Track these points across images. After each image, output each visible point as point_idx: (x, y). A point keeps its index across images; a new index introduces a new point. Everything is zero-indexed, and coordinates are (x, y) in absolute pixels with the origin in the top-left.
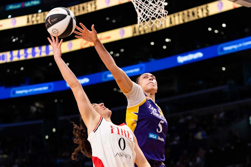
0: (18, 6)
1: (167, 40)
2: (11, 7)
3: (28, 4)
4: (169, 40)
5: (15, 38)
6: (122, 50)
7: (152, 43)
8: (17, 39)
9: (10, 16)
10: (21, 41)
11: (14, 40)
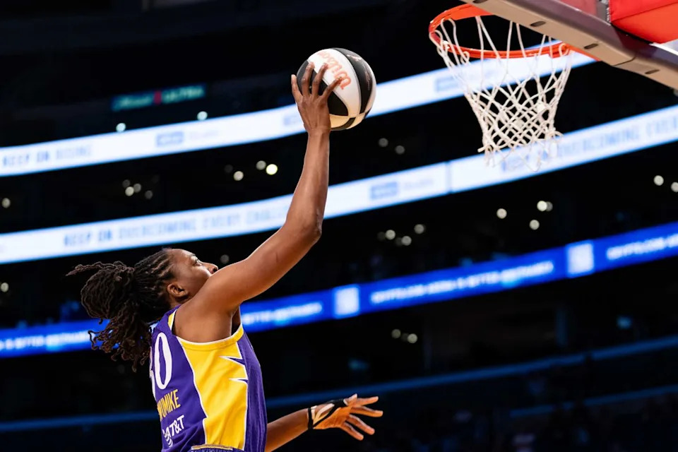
0: (145, 101)
1: (543, 206)
2: (126, 102)
3: (171, 96)
4: (548, 206)
5: (132, 185)
6: (420, 229)
7: (502, 213)
8: (138, 187)
9: (121, 126)
10: (149, 194)
11: (130, 191)
